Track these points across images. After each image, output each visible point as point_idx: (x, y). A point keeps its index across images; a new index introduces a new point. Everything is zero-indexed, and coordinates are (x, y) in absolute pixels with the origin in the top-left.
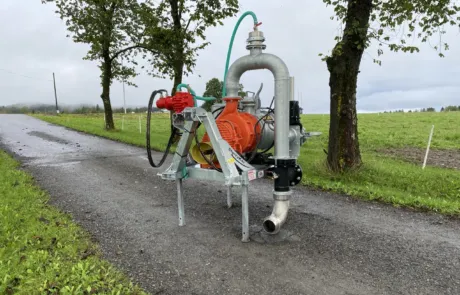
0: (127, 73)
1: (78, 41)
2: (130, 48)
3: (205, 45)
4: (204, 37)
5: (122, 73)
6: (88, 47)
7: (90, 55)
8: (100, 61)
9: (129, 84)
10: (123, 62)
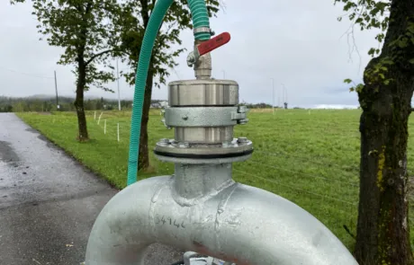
0: (106, 77)
1: (53, 44)
2: (106, 52)
3: (180, 51)
4: (179, 42)
5: (99, 78)
6: (62, 50)
7: (64, 59)
8: (74, 66)
9: (106, 89)
10: (99, 66)
